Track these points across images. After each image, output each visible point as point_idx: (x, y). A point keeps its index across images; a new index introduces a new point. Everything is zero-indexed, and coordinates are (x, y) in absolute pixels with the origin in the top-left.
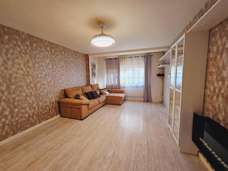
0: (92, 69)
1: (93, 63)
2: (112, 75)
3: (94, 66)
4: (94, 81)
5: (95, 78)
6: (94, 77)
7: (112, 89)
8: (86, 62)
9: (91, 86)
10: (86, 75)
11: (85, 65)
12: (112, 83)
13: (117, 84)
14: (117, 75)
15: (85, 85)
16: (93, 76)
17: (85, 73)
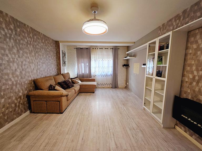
0: (63, 57)
1: (63, 51)
2: (83, 64)
3: (64, 54)
4: (65, 70)
6: (65, 66)
7: (83, 78)
8: (56, 49)
9: (62, 75)
10: (56, 64)
11: (55, 52)
12: (83, 72)
13: (88, 73)
14: (88, 64)
15: (55, 74)
16: (64, 65)
17: (56, 61)
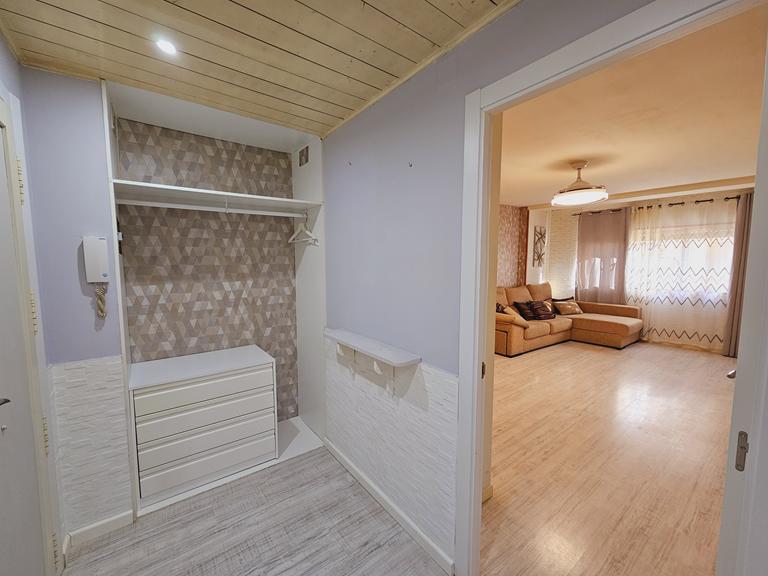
0: (535, 244)
1: (538, 229)
2: (598, 260)
3: (541, 236)
4: (538, 276)
5: (541, 269)
6: (539, 265)
7: (596, 302)
8: (520, 227)
9: (529, 287)
10: (516, 261)
11: (517, 234)
12: (597, 285)
13: (613, 288)
14: (615, 260)
15: (512, 284)
16: (536, 263)
17: (516, 254)
